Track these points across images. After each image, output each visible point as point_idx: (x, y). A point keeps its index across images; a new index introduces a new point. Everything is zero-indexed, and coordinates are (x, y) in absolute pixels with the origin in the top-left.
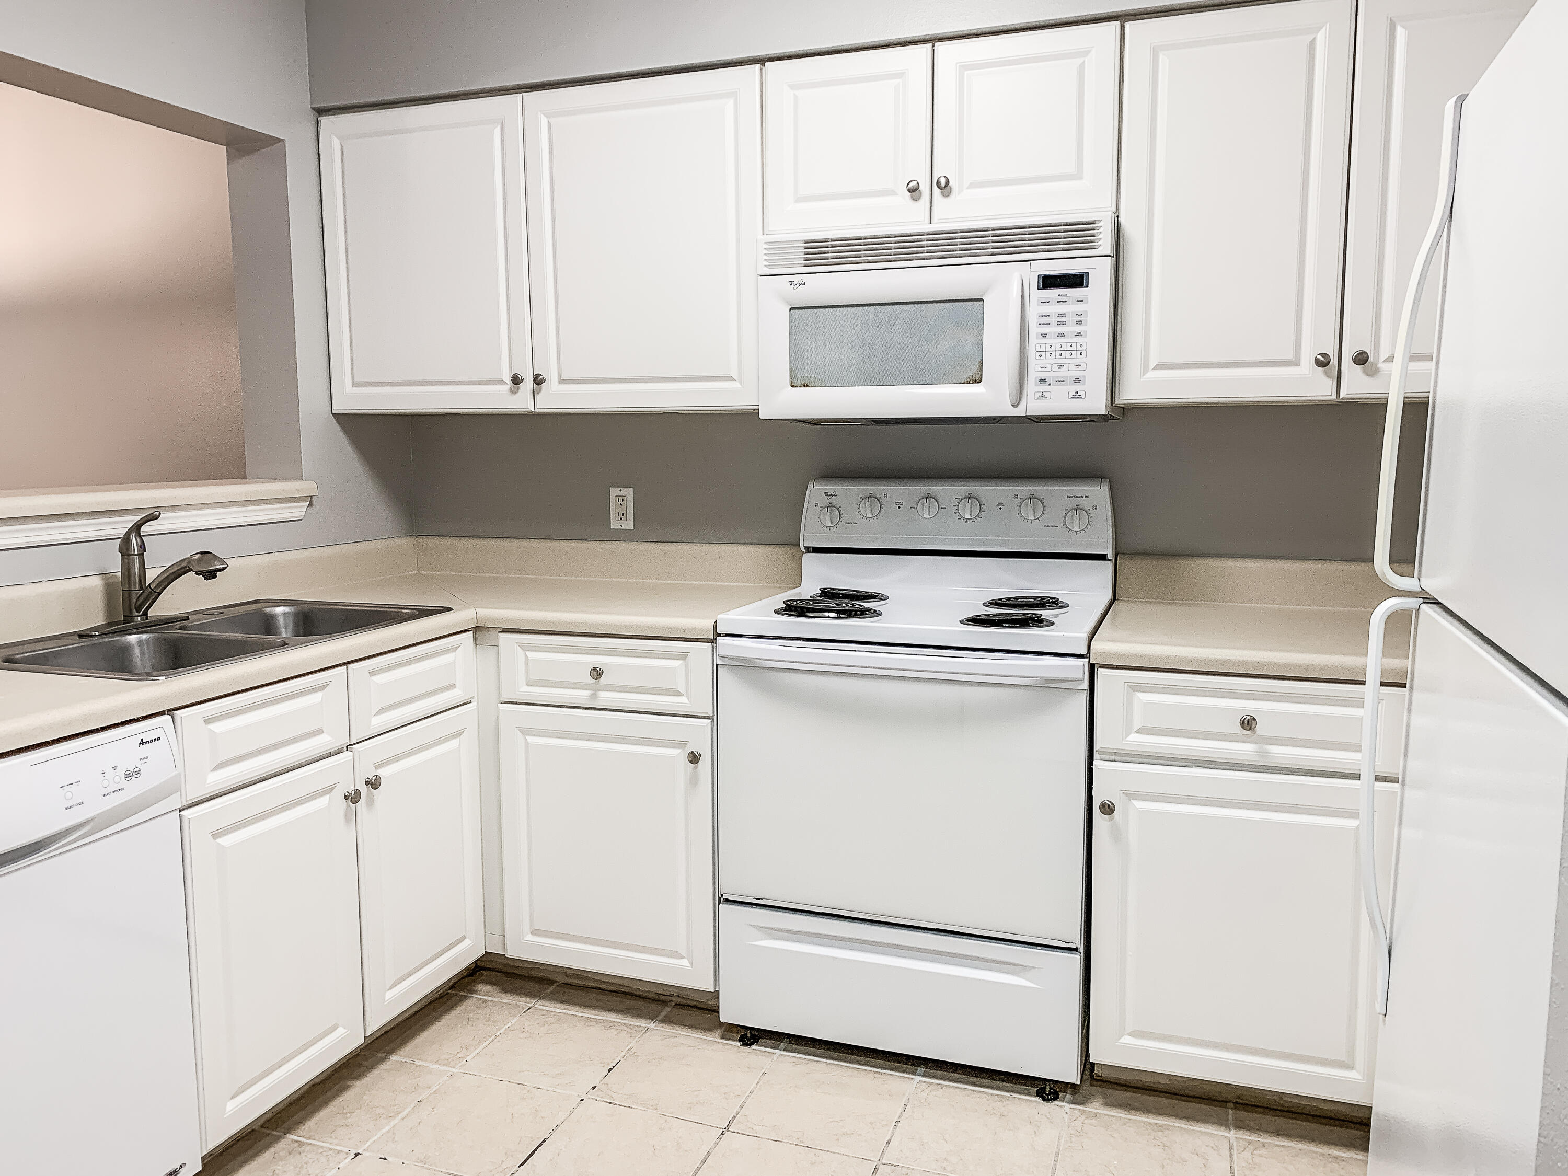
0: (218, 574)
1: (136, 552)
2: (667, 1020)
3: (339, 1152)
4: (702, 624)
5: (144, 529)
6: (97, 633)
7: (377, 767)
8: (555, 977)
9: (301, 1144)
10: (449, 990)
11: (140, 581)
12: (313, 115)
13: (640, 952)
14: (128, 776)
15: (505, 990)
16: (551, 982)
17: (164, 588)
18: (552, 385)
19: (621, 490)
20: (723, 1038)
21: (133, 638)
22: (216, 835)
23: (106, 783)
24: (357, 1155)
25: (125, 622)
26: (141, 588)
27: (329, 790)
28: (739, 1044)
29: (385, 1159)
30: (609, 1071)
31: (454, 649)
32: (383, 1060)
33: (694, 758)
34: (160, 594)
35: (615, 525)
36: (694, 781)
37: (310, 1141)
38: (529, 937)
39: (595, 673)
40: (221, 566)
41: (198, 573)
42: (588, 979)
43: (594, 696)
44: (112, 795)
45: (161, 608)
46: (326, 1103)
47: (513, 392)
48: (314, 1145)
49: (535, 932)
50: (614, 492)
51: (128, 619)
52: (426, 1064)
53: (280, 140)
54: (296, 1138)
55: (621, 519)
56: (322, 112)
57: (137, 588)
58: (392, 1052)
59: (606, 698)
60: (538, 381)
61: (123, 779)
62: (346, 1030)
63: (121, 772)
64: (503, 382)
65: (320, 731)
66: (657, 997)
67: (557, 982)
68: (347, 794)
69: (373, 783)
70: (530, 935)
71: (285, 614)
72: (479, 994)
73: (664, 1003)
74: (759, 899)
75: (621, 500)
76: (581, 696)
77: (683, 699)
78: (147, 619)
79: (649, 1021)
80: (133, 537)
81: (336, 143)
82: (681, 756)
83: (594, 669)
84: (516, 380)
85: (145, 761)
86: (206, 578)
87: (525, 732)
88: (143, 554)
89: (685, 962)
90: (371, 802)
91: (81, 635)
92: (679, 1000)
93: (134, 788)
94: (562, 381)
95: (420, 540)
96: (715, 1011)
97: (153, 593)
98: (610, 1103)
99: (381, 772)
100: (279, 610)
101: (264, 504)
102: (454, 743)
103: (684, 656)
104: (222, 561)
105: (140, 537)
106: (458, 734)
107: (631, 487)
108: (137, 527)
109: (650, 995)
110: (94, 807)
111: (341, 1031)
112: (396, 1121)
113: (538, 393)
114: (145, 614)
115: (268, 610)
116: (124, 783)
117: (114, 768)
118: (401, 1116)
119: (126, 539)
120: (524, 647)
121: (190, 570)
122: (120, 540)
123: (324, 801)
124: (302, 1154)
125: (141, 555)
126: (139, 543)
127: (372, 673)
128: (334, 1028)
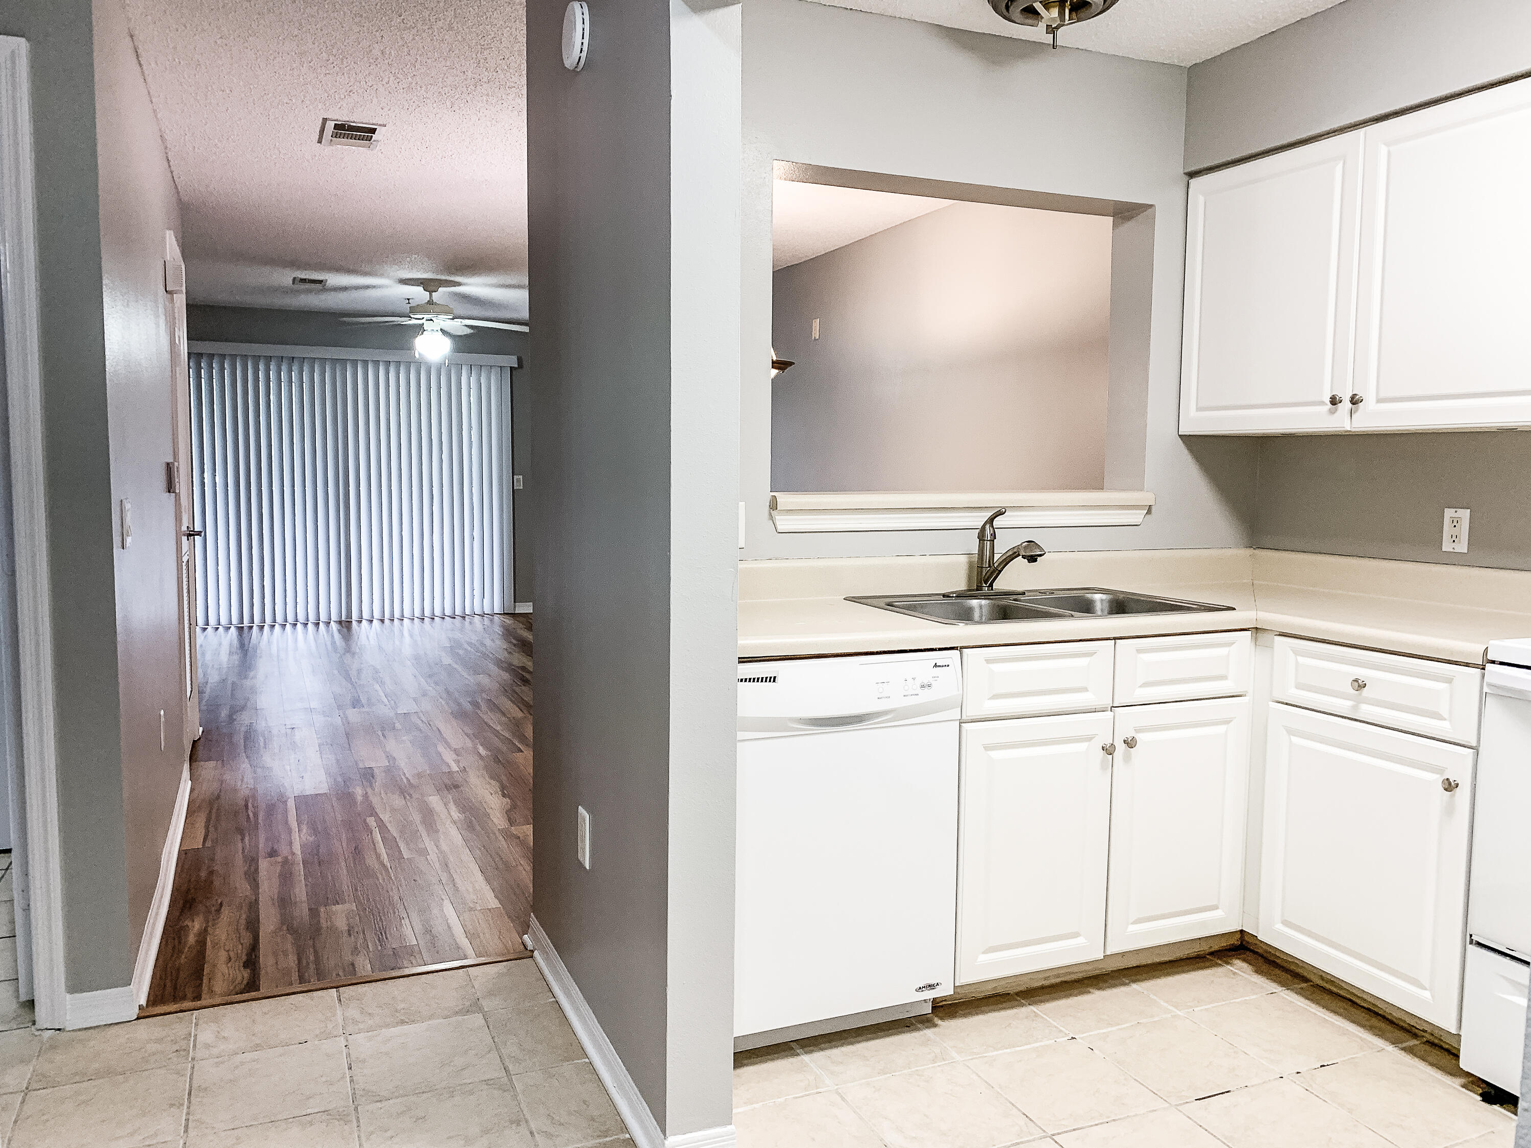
0: (1039, 558)
1: (989, 539)
2: (1410, 1051)
3: (1061, 1031)
4: (1472, 649)
5: (997, 522)
6: (954, 595)
7: (1137, 731)
8: (1312, 977)
9: (1036, 1015)
10: (1208, 955)
11: (989, 561)
12: (1186, 178)
13: (1382, 970)
14: (923, 686)
15: (1258, 971)
16: (1305, 980)
17: (1004, 567)
18: (1369, 404)
19: (1456, 512)
20: (1463, 1086)
21: (974, 603)
22: (987, 748)
23: (906, 688)
24: (1073, 1038)
25: (977, 590)
26: (990, 566)
27: (1089, 739)
28: (1479, 1098)
29: (1092, 1050)
30: (1321, 1066)
31: (1230, 644)
32: (1125, 984)
33: (1450, 786)
34: (1000, 572)
35: (1447, 546)
36: (1449, 810)
37: (1045, 1016)
38: (1279, 927)
39: (1356, 684)
40: (1041, 553)
41: (1024, 557)
42: (1342, 988)
43: (1355, 708)
44: (910, 697)
45: (1001, 584)
46: (1067, 996)
47: (1332, 412)
48: (1046, 1020)
49: (1286, 923)
50: (1449, 513)
51: (979, 588)
52: (1157, 1000)
53: (1151, 206)
54: (1035, 1010)
55: (1454, 541)
56: (1192, 175)
57: (987, 566)
58: (1134, 981)
59: (1367, 711)
60: (1355, 401)
61: (919, 686)
62: (1086, 941)
63: (918, 683)
64: (1322, 403)
65: (1085, 689)
66: (1409, 1028)
67: (1312, 981)
68: (1104, 746)
69: (1130, 743)
70: (1281, 925)
71: (1102, 600)
72: (1231, 966)
73: (1415, 1036)
74: (1513, 950)
75: (1455, 522)
76: (1343, 706)
77: (1445, 725)
78: (992, 589)
79: (1388, 1044)
80: (987, 526)
81: (1201, 199)
82: (1437, 780)
83: (1356, 680)
84: (1334, 401)
85: (936, 679)
86: (1029, 562)
87: (1291, 732)
88: (993, 541)
89: (1427, 994)
90: (1127, 759)
91: (944, 596)
92: (1431, 1038)
93: (925, 697)
94: (1379, 401)
95: (1258, 552)
96: (1457, 1056)
97: (996, 572)
98: (1307, 1090)
99: (1139, 737)
100: (1098, 597)
101: (1106, 509)
102: (1222, 729)
103: (1449, 681)
104: (1042, 549)
105: (994, 529)
106: (1227, 722)
107: (1468, 509)
108: (991, 520)
109: (1402, 1024)
110: (896, 702)
111: (1081, 940)
112: (1114, 1029)
113: (1354, 412)
114: (991, 585)
115: (1089, 596)
116: (919, 691)
117: (914, 679)
118: (1120, 1027)
119: (983, 528)
120: (1297, 653)
121: (1019, 555)
122: (978, 530)
123: (1083, 746)
124: (1035, 1022)
125: (992, 541)
126: (991, 532)
127: (1139, 651)
128: (1076, 935)
